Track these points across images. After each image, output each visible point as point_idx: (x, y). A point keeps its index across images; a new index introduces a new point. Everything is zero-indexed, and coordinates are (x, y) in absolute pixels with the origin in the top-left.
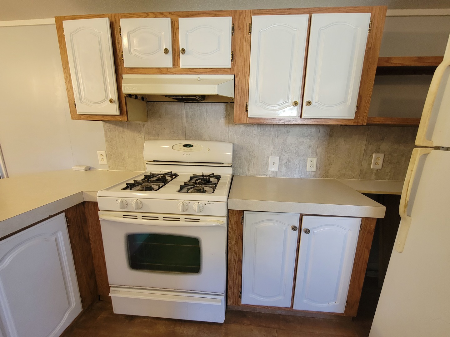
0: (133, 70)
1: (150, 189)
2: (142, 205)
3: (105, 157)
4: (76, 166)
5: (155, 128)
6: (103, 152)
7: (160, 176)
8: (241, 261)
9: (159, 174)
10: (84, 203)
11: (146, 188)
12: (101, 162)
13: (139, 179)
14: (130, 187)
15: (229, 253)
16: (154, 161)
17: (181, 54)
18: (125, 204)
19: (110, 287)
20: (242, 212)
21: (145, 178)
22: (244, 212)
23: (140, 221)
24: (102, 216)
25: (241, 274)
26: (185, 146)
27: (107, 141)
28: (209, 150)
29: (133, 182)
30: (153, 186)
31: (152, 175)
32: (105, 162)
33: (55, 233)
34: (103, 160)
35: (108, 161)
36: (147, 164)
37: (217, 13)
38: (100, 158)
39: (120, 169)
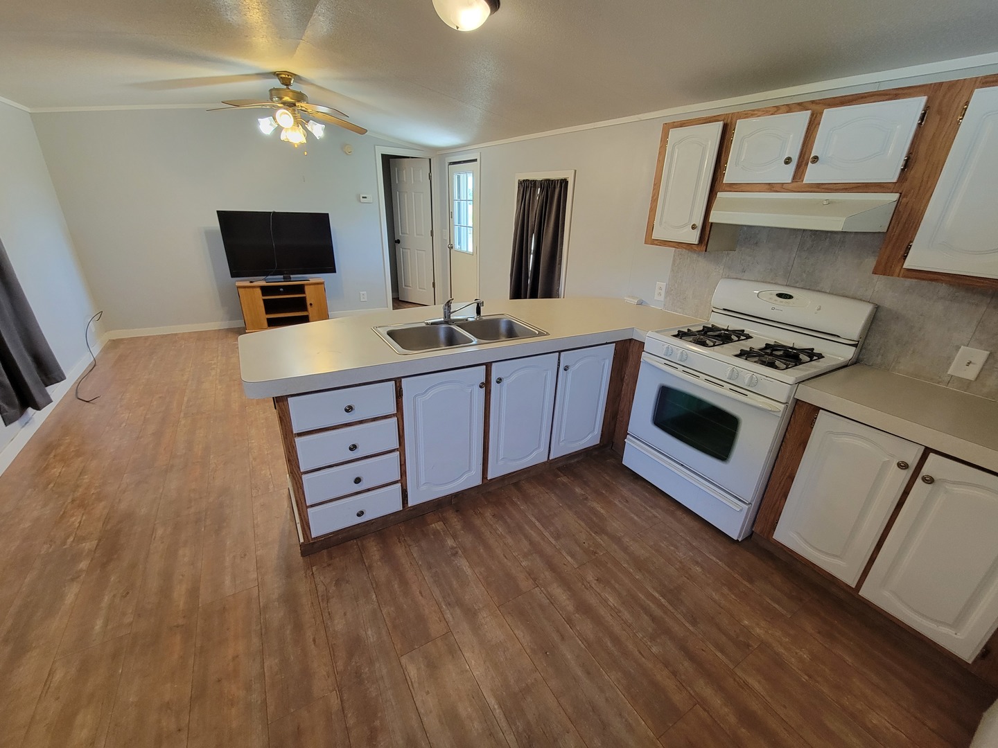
0: (733, 187)
1: (704, 344)
2: (687, 358)
3: (663, 292)
4: (629, 297)
5: (742, 261)
6: (663, 285)
7: (723, 332)
8: (792, 478)
9: (723, 330)
10: (631, 340)
11: (698, 341)
12: (657, 297)
13: (694, 329)
14: (680, 335)
15: (779, 459)
16: (725, 310)
17: (810, 164)
18: (669, 351)
19: (628, 434)
20: (817, 409)
21: (703, 330)
22: (821, 410)
23: (678, 373)
24: (645, 357)
25: (785, 496)
26: (780, 295)
27: (673, 270)
28: (819, 309)
29: (686, 331)
30: (708, 342)
31: (714, 328)
32: (662, 298)
33: (604, 359)
34: (660, 294)
35: (666, 297)
36: (713, 311)
37: (900, 92)
38: (657, 291)
39: (676, 311)
